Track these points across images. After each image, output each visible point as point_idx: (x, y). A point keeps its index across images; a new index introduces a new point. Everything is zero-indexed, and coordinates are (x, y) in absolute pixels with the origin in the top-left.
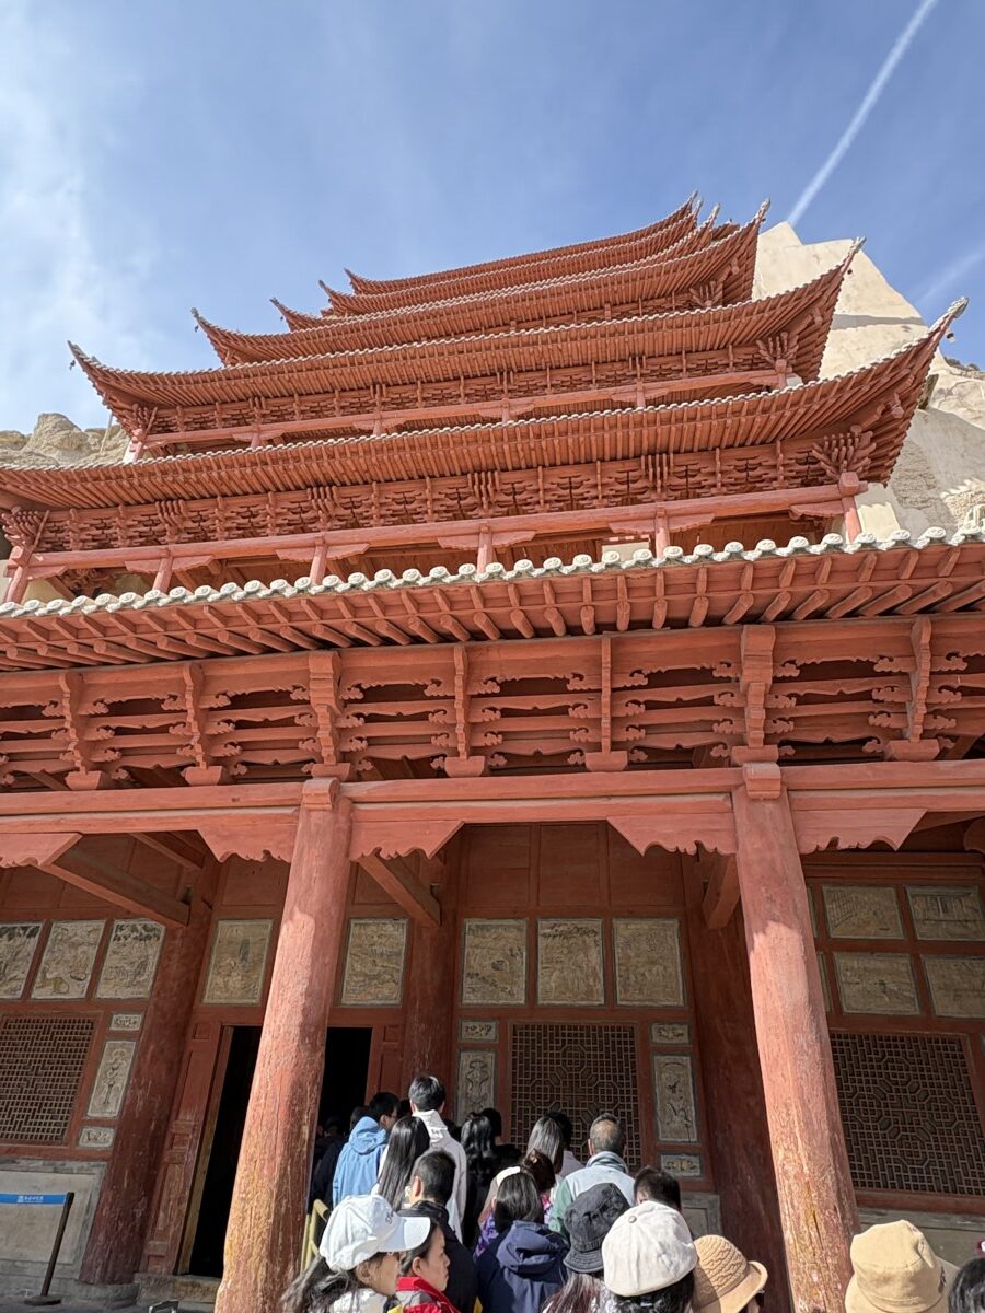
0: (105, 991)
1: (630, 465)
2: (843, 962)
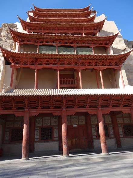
1: (97, 61)
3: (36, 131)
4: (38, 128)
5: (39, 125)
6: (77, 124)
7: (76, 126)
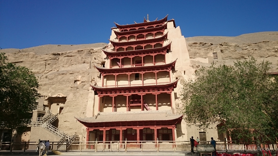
1: (154, 88)
3: (112, 137)
4: (113, 135)
5: (114, 133)
7: (134, 134)
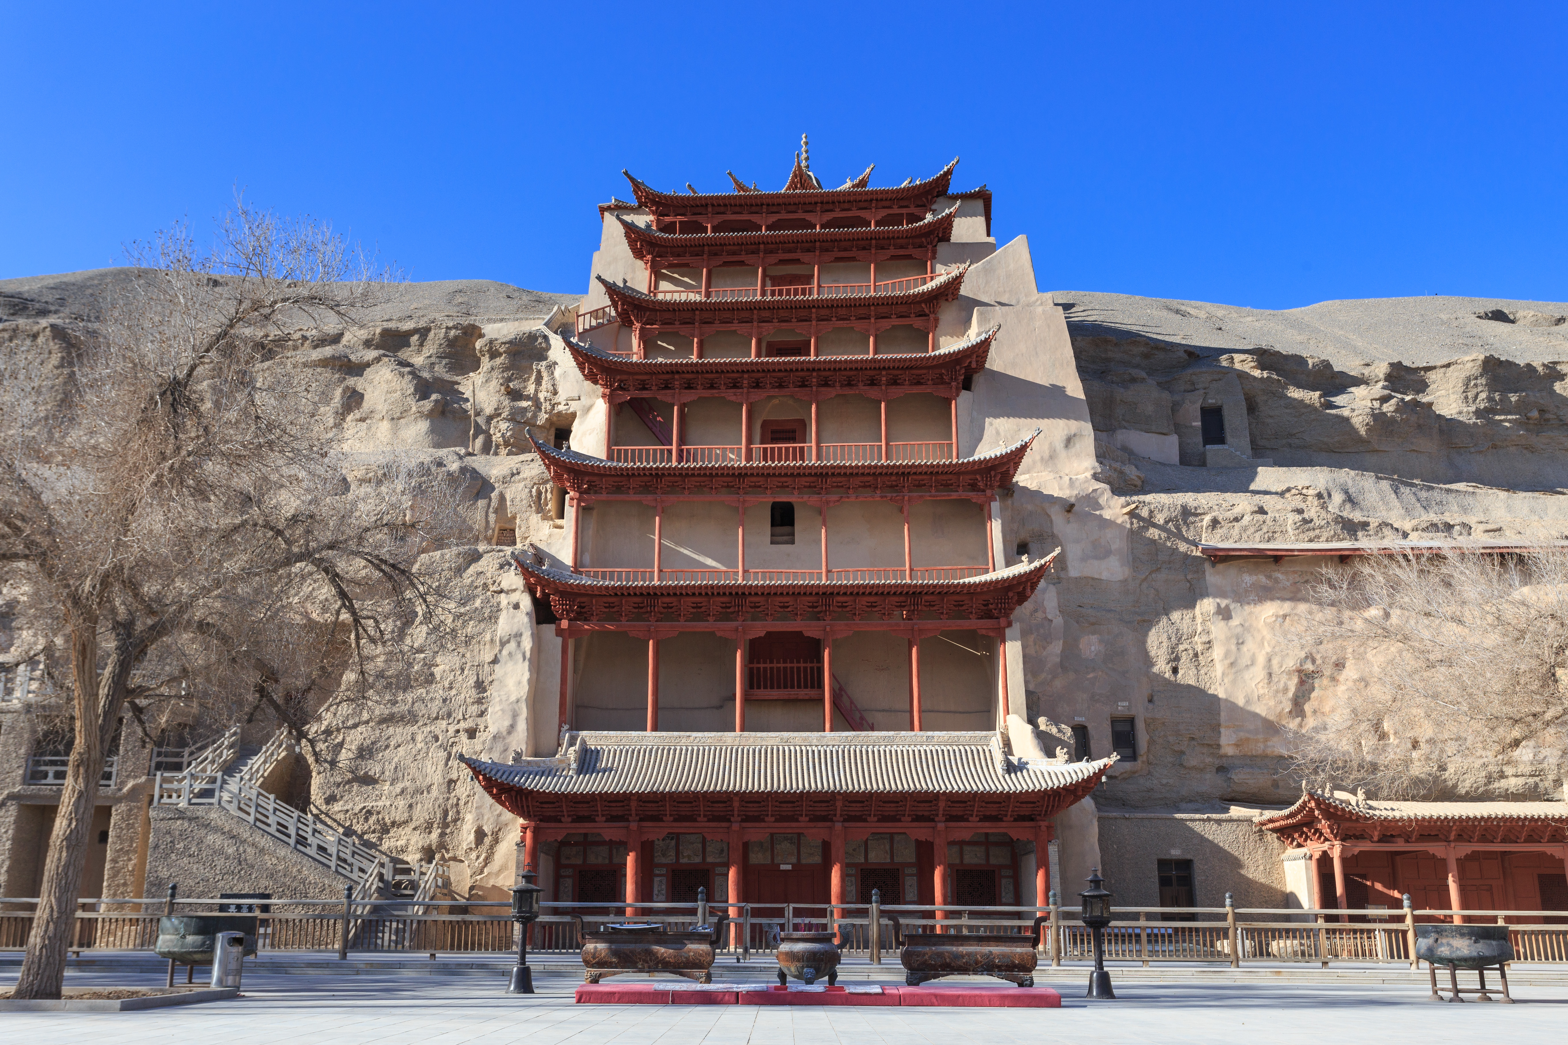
0: (710, 860)
1: (902, 599)
2: (967, 849)
3: (656, 879)
5: (664, 861)
6: (794, 860)
7: (789, 867)
